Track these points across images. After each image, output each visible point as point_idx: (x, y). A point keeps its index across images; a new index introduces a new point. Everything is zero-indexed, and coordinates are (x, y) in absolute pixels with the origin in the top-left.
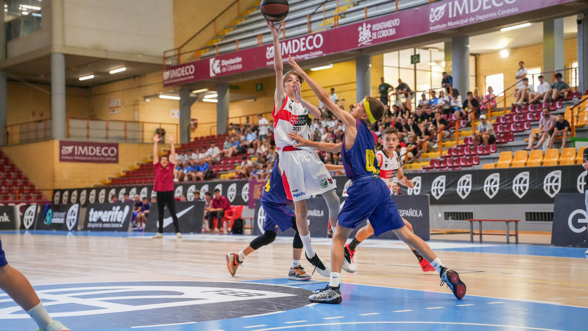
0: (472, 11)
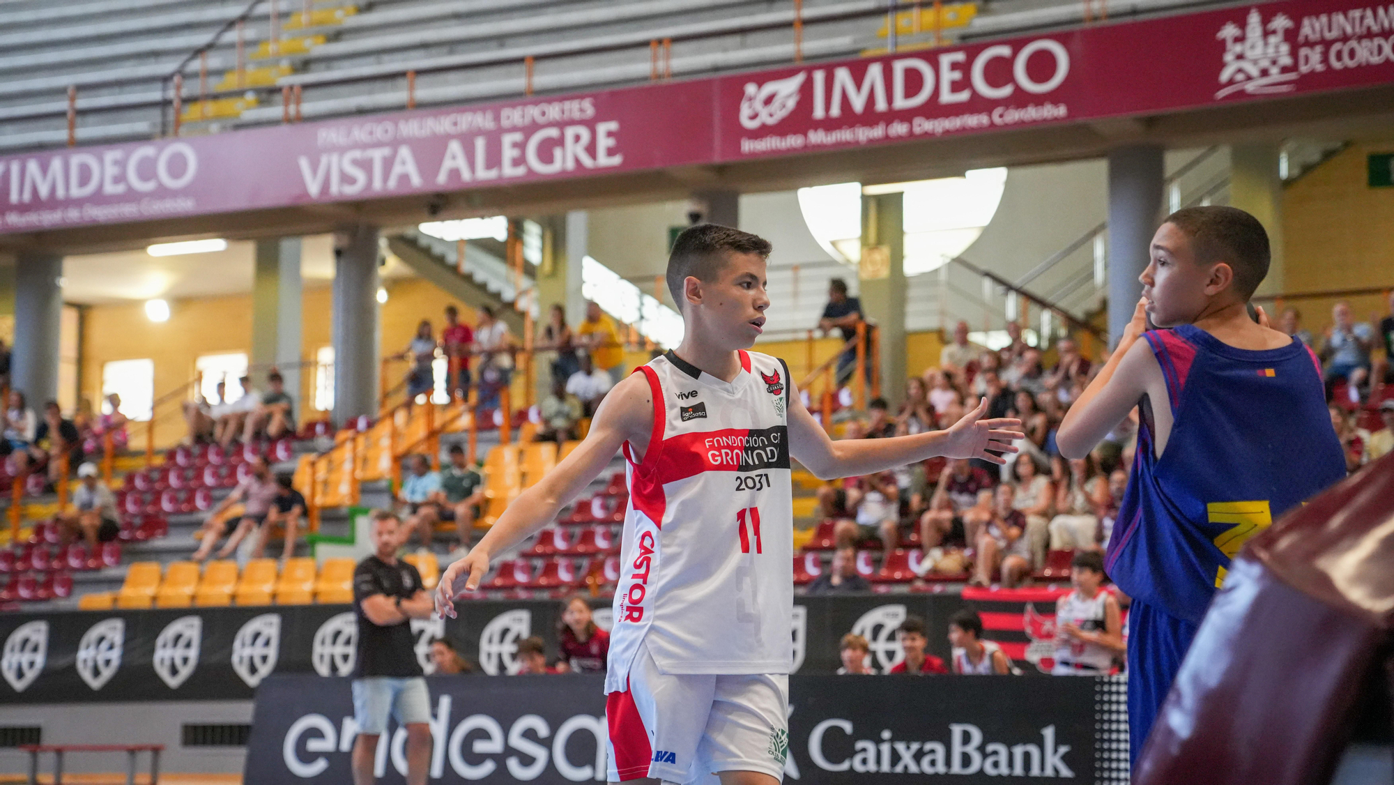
0: (76, 192)
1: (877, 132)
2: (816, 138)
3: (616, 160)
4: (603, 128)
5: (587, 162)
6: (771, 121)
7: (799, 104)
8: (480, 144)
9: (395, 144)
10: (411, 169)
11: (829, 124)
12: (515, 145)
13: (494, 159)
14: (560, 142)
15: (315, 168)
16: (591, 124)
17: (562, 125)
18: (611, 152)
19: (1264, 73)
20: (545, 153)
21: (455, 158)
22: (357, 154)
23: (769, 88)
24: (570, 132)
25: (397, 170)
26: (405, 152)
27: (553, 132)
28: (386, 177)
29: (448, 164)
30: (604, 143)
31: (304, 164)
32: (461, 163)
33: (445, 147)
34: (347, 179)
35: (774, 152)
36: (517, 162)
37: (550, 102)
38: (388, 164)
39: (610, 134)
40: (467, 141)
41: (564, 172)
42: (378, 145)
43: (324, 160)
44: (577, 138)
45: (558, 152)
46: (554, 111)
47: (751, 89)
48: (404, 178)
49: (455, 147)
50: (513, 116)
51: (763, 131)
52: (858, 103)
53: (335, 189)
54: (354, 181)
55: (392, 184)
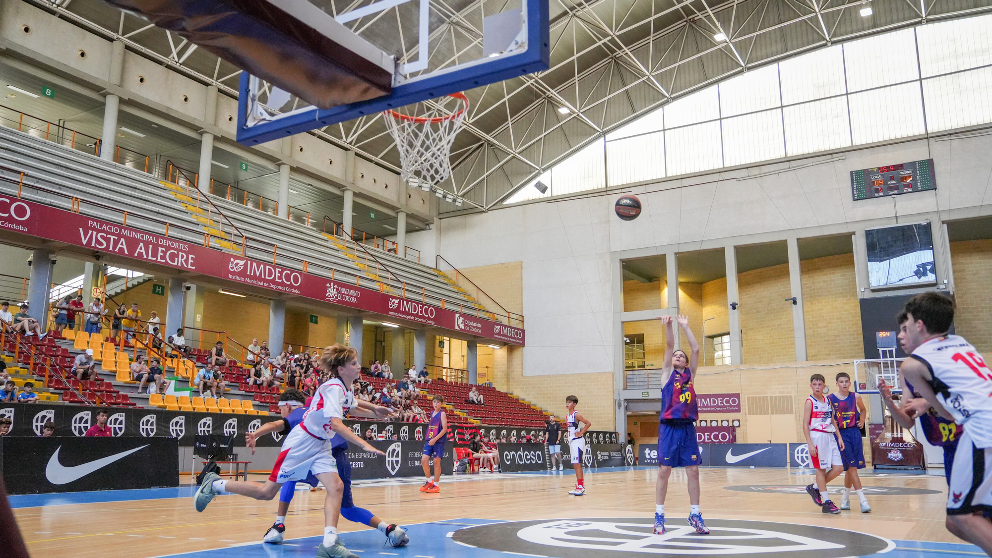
1: (261, 284)
2: (247, 280)
3: (193, 268)
4: (190, 256)
5: (185, 266)
6: (237, 271)
8: (151, 246)
9: (120, 236)
10: (124, 247)
11: (250, 277)
12: (162, 251)
13: (155, 254)
14: (177, 256)
15: (86, 234)
16: (187, 253)
17: (179, 250)
18: (192, 265)
19: (333, 297)
20: (172, 257)
21: (141, 248)
22: (105, 235)
23: (237, 261)
24: (181, 254)
25: (119, 246)
26: (123, 240)
27: (175, 252)
28: (115, 247)
29: (138, 250)
30: (190, 261)
31: (81, 230)
32: (143, 251)
33: (138, 245)
34: (97, 241)
36: (162, 258)
37: (175, 241)
38: (116, 243)
39: (192, 258)
40: (147, 244)
41: (177, 266)
42: (113, 234)
43: (90, 232)
44: (183, 257)
45: (176, 259)
46: (176, 245)
47: (232, 259)
48: (121, 250)
49: (141, 244)
50: (163, 242)
51: (234, 273)
53: (93, 245)
54: (102, 244)
55: (117, 250)
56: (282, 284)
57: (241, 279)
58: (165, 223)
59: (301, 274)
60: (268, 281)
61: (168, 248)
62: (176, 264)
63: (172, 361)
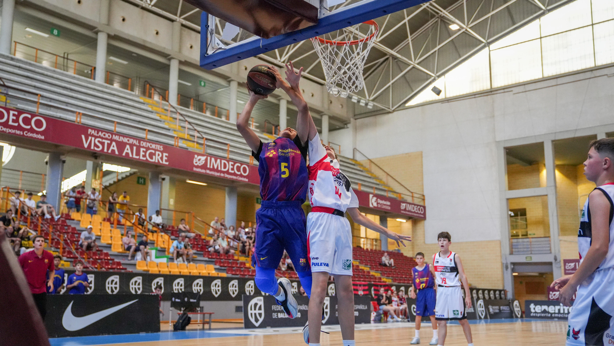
1: (219, 174)
2: (208, 172)
3: (167, 163)
4: (165, 154)
5: (161, 162)
6: (200, 165)
7: (205, 163)
8: (135, 148)
9: (112, 140)
10: (115, 148)
11: (210, 170)
12: (143, 151)
13: (138, 154)
14: (155, 154)
15: (87, 140)
16: (162, 152)
17: (155, 150)
18: (166, 161)
20: (151, 155)
21: (127, 150)
22: (100, 140)
23: (200, 157)
24: (157, 153)
25: (111, 148)
26: (114, 143)
27: (153, 151)
28: (108, 149)
29: (126, 151)
30: (165, 158)
31: (83, 136)
32: (129, 151)
33: (125, 147)
34: (95, 145)
35: (200, 172)
36: (143, 156)
37: (153, 143)
38: (109, 145)
39: (166, 156)
40: (132, 146)
41: (155, 162)
42: (106, 139)
43: (90, 138)
44: (159, 155)
45: (154, 157)
46: (154, 146)
47: (196, 156)
48: (113, 151)
49: (128, 147)
50: (144, 144)
51: (197, 167)
52: (216, 167)
53: (92, 148)
54: (98, 147)
55: (110, 151)
56: (235, 174)
57: (203, 171)
58: (145, 130)
59: (248, 166)
60: (224, 172)
61: (148, 149)
62: (153, 160)
63: (153, 235)
